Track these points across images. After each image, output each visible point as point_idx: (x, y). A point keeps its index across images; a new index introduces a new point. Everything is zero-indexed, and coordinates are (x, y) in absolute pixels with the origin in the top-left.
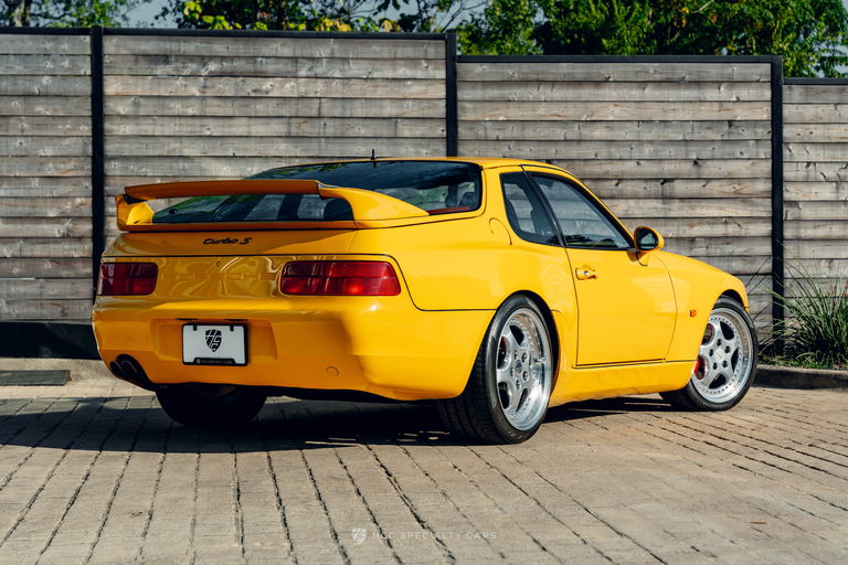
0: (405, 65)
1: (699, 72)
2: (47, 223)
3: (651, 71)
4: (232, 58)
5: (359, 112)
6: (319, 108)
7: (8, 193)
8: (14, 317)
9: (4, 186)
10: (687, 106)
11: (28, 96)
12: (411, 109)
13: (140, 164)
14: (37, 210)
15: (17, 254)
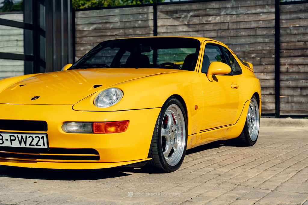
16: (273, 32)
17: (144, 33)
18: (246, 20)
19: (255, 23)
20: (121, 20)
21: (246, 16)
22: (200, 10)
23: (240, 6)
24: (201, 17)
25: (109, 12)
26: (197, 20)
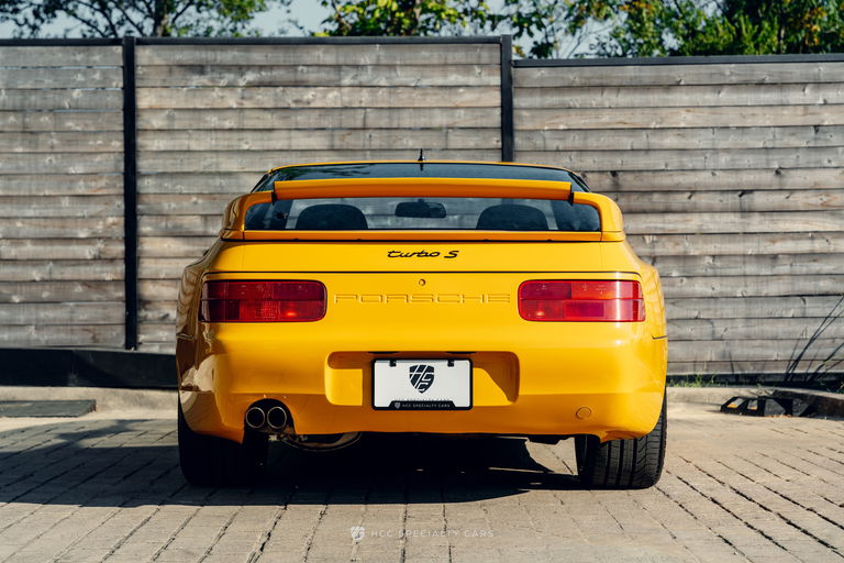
0: (457, 72)
1: (782, 73)
2: (78, 244)
3: (728, 73)
4: (271, 67)
5: (406, 123)
6: (365, 118)
7: (37, 213)
8: (43, 343)
9: (34, 206)
10: (767, 110)
11: (55, 111)
12: (463, 118)
13: (174, 181)
14: (67, 230)
15: (46, 277)
16: (495, 142)
17: (92, 129)
18: (416, 105)
19: (445, 114)
21: (416, 94)
22: (279, 66)
23: (398, 62)
24: (279, 89)
26: (266, 99)
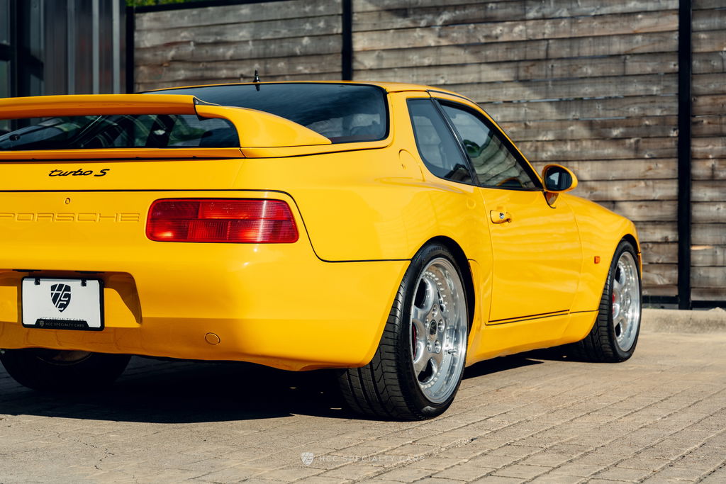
4: (464, 6)
5: (586, 52)
6: (547, 50)
11: (291, 56)
12: (640, 44)
16: (672, 67)
17: (317, 71)
18: (596, 34)
19: (623, 41)
20: (257, 37)
21: (596, 23)
22: (470, 5)
24: (472, 26)
25: (224, 14)
26: (460, 35)
